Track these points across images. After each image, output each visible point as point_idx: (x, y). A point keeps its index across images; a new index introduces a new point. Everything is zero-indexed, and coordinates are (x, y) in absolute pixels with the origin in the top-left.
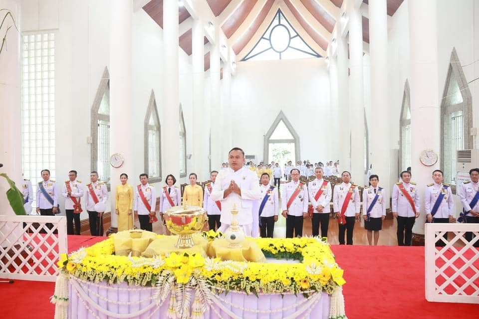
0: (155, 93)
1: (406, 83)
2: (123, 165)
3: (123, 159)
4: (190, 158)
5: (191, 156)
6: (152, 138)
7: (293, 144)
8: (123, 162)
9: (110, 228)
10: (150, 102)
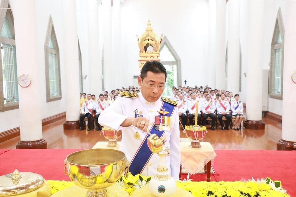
0: (53, 19)
1: (279, 11)
2: (31, 85)
3: (31, 80)
4: (85, 78)
5: (86, 76)
6: (52, 60)
7: (175, 66)
8: (31, 82)
9: (19, 142)
10: (49, 27)
